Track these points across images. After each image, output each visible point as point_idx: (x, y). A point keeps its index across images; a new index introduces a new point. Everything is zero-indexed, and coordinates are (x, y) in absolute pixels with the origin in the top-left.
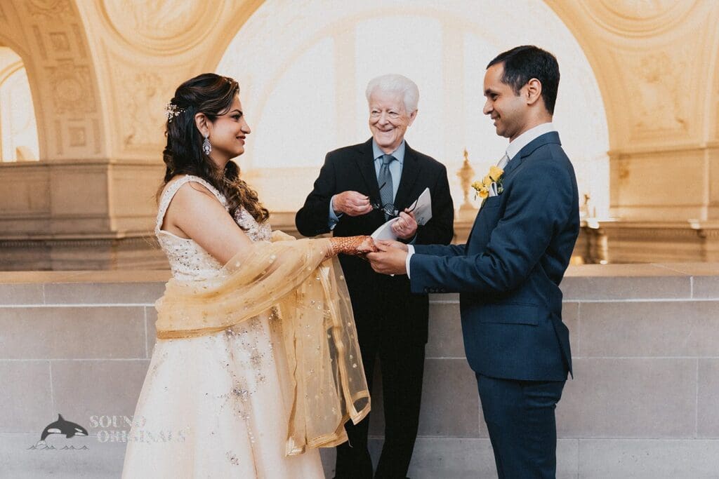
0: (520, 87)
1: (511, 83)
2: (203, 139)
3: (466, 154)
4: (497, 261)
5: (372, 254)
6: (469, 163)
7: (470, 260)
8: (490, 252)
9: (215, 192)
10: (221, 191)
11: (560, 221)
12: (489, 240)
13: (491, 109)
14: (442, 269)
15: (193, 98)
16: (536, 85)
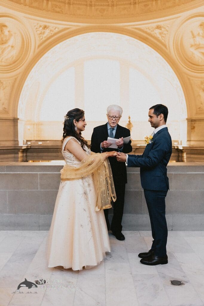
0: (158, 116)
1: (156, 114)
2: (75, 126)
3: (129, 118)
4: (150, 159)
5: (117, 156)
6: (131, 122)
7: (143, 159)
8: (148, 157)
9: (78, 141)
10: (79, 141)
11: (167, 150)
12: (149, 154)
13: (150, 120)
14: (136, 161)
15: (73, 115)
16: (162, 115)
